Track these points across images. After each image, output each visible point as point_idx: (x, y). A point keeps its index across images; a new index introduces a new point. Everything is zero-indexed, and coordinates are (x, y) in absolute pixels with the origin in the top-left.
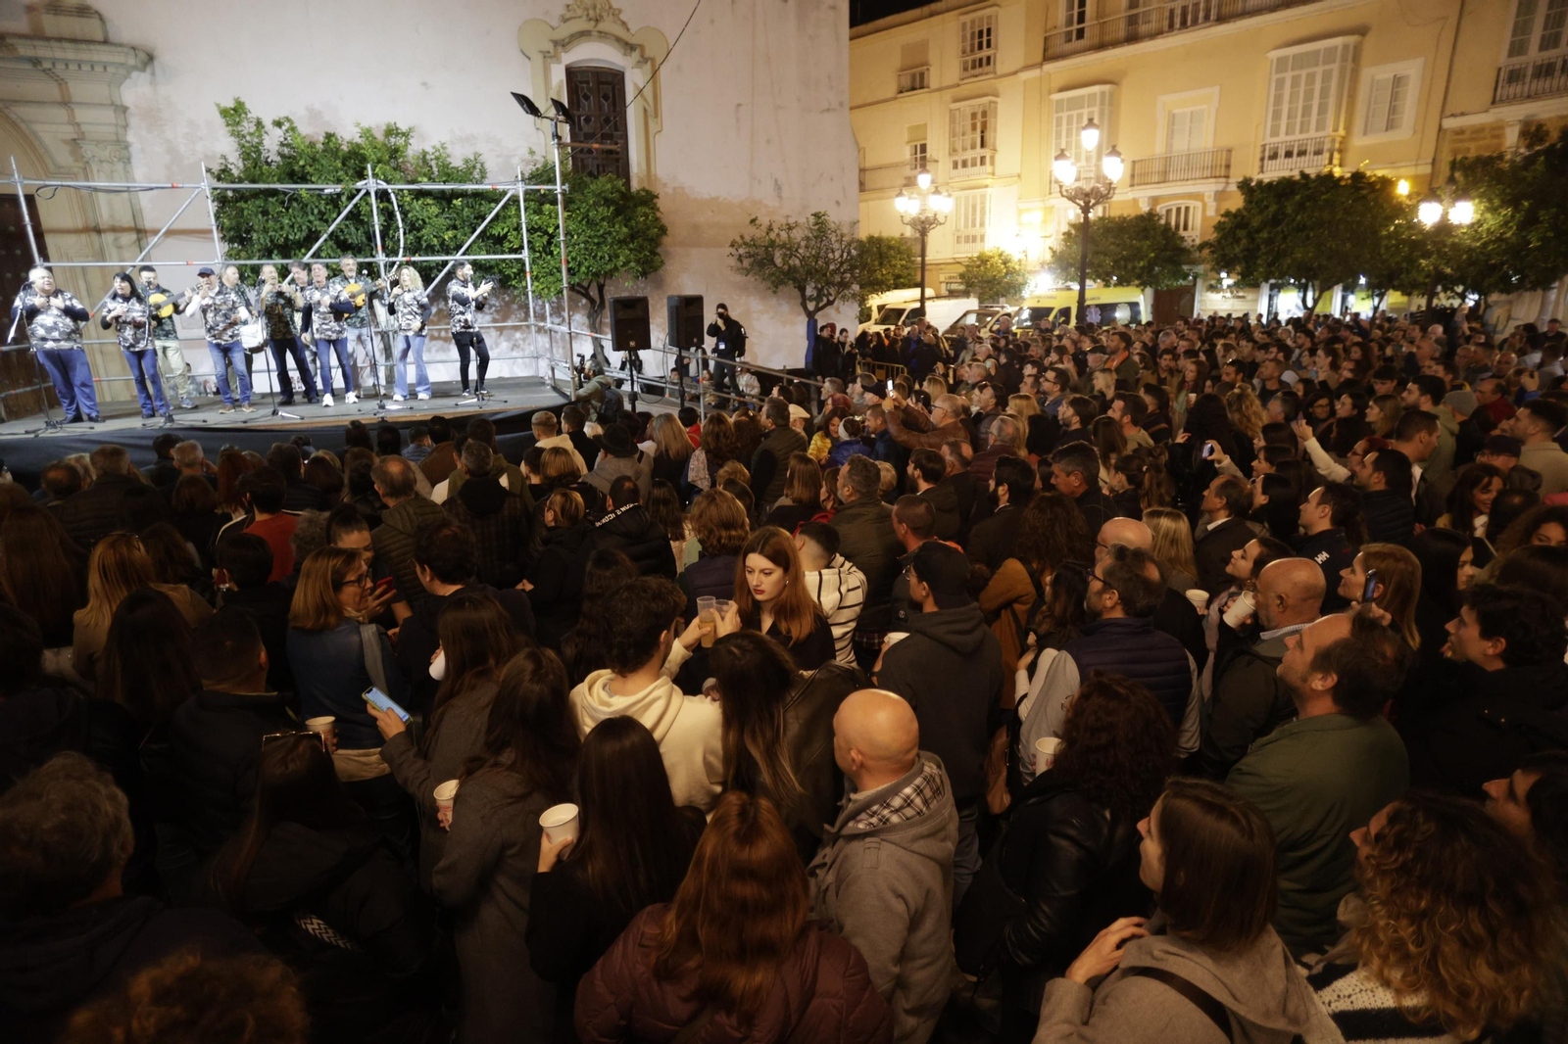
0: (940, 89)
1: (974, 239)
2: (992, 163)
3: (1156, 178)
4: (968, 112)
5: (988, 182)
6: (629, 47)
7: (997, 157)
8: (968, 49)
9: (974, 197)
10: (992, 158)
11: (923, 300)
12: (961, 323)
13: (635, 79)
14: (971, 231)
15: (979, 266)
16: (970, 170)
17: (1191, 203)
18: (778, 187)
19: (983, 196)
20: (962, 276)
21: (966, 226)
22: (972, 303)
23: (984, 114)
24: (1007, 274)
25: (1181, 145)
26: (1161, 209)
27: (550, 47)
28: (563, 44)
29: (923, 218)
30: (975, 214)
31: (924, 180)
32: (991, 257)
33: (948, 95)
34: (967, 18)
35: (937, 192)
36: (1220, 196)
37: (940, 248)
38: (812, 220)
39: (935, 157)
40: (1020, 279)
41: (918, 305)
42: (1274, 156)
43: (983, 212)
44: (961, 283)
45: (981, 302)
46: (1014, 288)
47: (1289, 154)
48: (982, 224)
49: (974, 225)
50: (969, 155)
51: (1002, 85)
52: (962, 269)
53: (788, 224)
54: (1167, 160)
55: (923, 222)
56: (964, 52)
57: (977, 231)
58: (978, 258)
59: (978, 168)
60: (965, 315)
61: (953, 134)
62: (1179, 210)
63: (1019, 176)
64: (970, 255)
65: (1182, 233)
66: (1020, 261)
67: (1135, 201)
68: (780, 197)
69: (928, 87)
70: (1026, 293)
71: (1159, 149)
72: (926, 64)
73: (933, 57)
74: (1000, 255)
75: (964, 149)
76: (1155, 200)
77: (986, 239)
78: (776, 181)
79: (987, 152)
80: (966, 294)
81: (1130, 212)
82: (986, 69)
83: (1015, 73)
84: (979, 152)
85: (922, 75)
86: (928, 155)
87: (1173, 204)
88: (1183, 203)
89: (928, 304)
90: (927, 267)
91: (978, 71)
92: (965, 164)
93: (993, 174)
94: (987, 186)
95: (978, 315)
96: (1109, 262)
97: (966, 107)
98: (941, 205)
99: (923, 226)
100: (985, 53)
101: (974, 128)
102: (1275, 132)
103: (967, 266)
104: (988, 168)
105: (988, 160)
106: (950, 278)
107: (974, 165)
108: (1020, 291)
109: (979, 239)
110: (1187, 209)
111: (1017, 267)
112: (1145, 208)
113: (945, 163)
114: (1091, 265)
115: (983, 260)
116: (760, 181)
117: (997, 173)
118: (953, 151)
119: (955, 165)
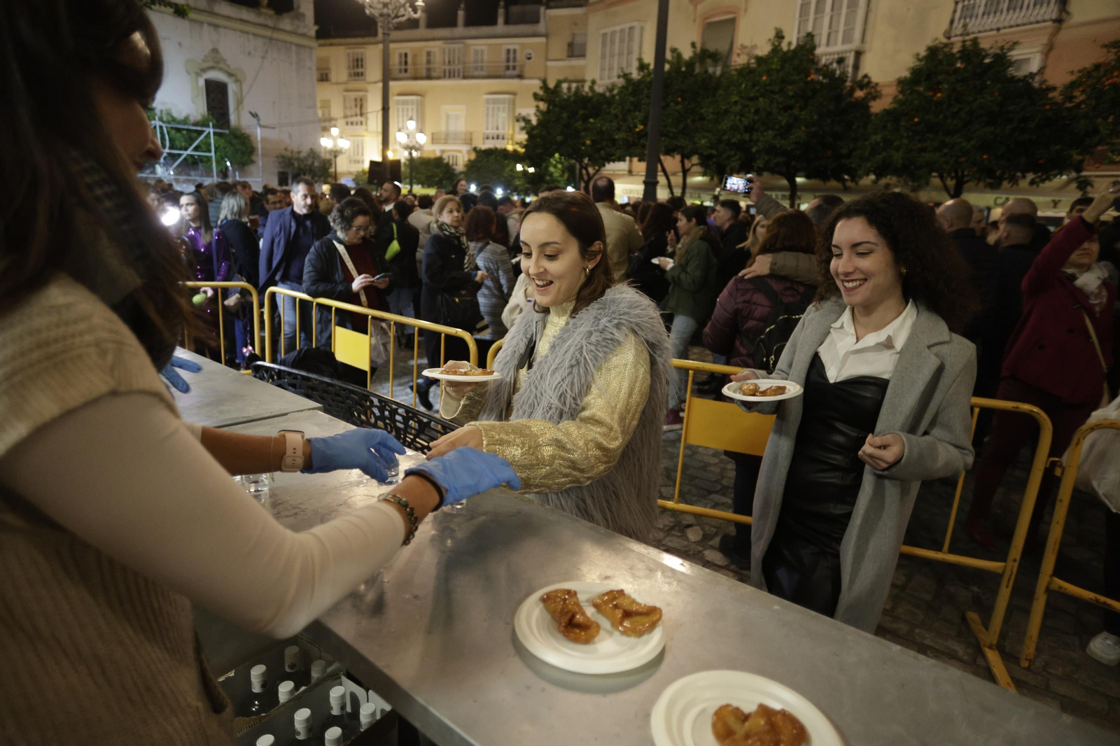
0: (337, 84)
1: (359, 162)
2: (366, 124)
3: (443, 142)
4: (353, 97)
8: (351, 66)
14: (357, 158)
16: (355, 127)
17: (459, 154)
19: (362, 141)
21: (354, 155)
23: (361, 100)
25: (452, 128)
26: (445, 156)
29: (335, 149)
31: (334, 130)
33: (342, 87)
34: (350, 51)
35: (341, 137)
36: (468, 152)
37: (343, 165)
42: (488, 138)
47: (493, 138)
48: (363, 155)
49: (358, 154)
50: (354, 119)
54: (447, 135)
55: (335, 152)
56: (349, 67)
57: (359, 158)
59: (359, 127)
61: (345, 107)
62: (453, 157)
65: (454, 167)
67: (434, 151)
69: (330, 81)
71: (443, 128)
72: (328, 69)
73: (333, 66)
75: (352, 116)
76: (443, 151)
79: (363, 119)
81: (432, 156)
82: (360, 78)
83: (376, 83)
84: (359, 119)
85: (327, 75)
87: (451, 154)
88: (455, 154)
91: (356, 78)
92: (352, 123)
96: (423, 178)
97: (352, 95)
99: (335, 154)
100: (360, 70)
101: (356, 106)
102: (487, 129)
104: (364, 127)
105: (364, 123)
107: (357, 124)
110: (456, 157)
112: (438, 154)
113: (341, 122)
114: (416, 178)
117: (368, 130)
118: (346, 116)
119: (347, 123)
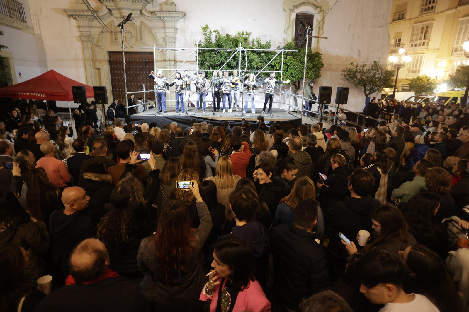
0: (410, 19)
1: (415, 72)
2: (428, 45)
4: (420, 27)
5: (425, 51)
6: (317, 7)
7: (430, 43)
8: (424, 4)
9: (418, 57)
10: (428, 43)
11: (394, 92)
12: (409, 100)
13: (317, 18)
14: (415, 69)
15: (416, 81)
16: (418, 47)
18: (359, 52)
19: (422, 57)
20: (409, 84)
21: (413, 67)
22: (413, 94)
23: (427, 27)
24: (428, 84)
27: (292, 8)
28: (296, 7)
29: (399, 64)
30: (418, 63)
31: (401, 51)
32: (422, 78)
33: (412, 21)
35: (406, 55)
37: (402, 74)
38: (373, 63)
39: (404, 43)
40: (433, 86)
41: (392, 93)
43: (421, 62)
44: (409, 87)
45: (416, 94)
46: (430, 89)
48: (420, 66)
49: (416, 67)
50: (418, 42)
51: (436, 16)
52: (409, 82)
53: (363, 65)
55: (399, 65)
56: (422, 5)
57: (417, 69)
58: (417, 78)
59: (421, 46)
60: (410, 98)
61: (413, 35)
63: (438, 49)
64: (413, 77)
66: (434, 80)
68: (360, 56)
69: (405, 19)
70: (435, 91)
72: (406, 10)
73: (409, 8)
74: (426, 77)
75: (417, 40)
77: (420, 72)
78: (359, 50)
79: (426, 41)
80: (409, 90)
82: (431, 11)
83: (444, 11)
84: (423, 41)
85: (403, 15)
86: (401, 42)
89: (396, 93)
90: (398, 81)
91: (427, 12)
92: (416, 45)
93: (427, 49)
94: (424, 53)
95: (416, 98)
97: (420, 25)
98: (407, 59)
99: (398, 67)
100: (431, 5)
101: (422, 32)
103: (412, 81)
104: (426, 46)
105: (426, 44)
106: (404, 85)
108: (432, 90)
109: (417, 72)
111: (432, 82)
113: (408, 45)
115: (419, 79)
116: (353, 51)
117: (429, 48)
118: (412, 41)
119: (412, 46)
